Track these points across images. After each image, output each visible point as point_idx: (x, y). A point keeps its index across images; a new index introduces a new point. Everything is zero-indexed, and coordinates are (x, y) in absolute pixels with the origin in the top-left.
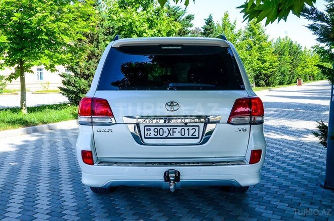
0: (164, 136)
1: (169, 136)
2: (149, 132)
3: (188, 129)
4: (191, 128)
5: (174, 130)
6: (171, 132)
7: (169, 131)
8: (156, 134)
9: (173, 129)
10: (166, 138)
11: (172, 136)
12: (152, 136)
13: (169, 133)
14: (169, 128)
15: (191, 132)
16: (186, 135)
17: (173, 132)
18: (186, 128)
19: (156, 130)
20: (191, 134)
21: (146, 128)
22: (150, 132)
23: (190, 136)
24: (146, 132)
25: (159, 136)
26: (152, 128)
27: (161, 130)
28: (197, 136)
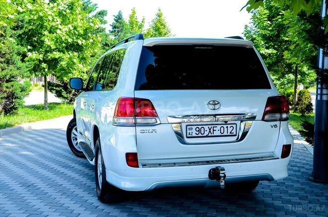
0: (205, 135)
1: (210, 135)
2: (190, 131)
3: (227, 127)
4: (229, 126)
5: (215, 129)
6: (212, 131)
7: (210, 130)
8: (197, 133)
9: (213, 127)
10: (207, 136)
11: (212, 135)
12: (194, 135)
13: (210, 131)
14: (210, 126)
15: (230, 130)
16: (225, 134)
17: (213, 130)
18: (225, 126)
19: (197, 129)
20: (229, 132)
21: (188, 127)
22: (192, 131)
23: (229, 134)
24: (188, 131)
25: (200, 135)
26: (194, 127)
27: (203, 129)
28: (235, 134)
